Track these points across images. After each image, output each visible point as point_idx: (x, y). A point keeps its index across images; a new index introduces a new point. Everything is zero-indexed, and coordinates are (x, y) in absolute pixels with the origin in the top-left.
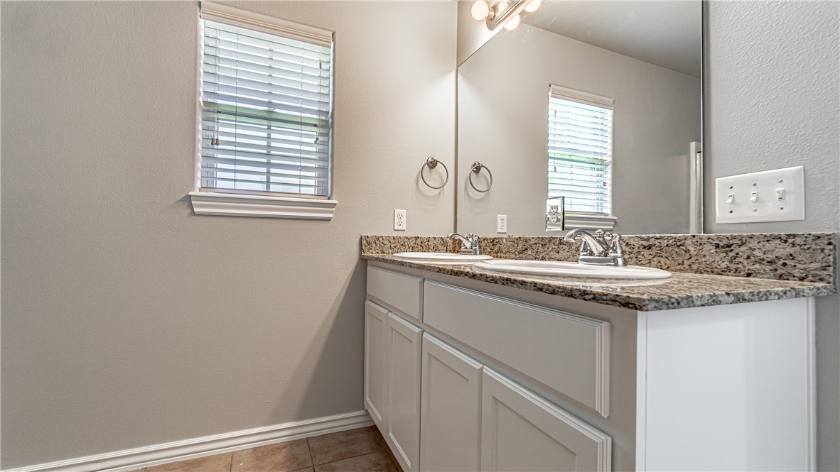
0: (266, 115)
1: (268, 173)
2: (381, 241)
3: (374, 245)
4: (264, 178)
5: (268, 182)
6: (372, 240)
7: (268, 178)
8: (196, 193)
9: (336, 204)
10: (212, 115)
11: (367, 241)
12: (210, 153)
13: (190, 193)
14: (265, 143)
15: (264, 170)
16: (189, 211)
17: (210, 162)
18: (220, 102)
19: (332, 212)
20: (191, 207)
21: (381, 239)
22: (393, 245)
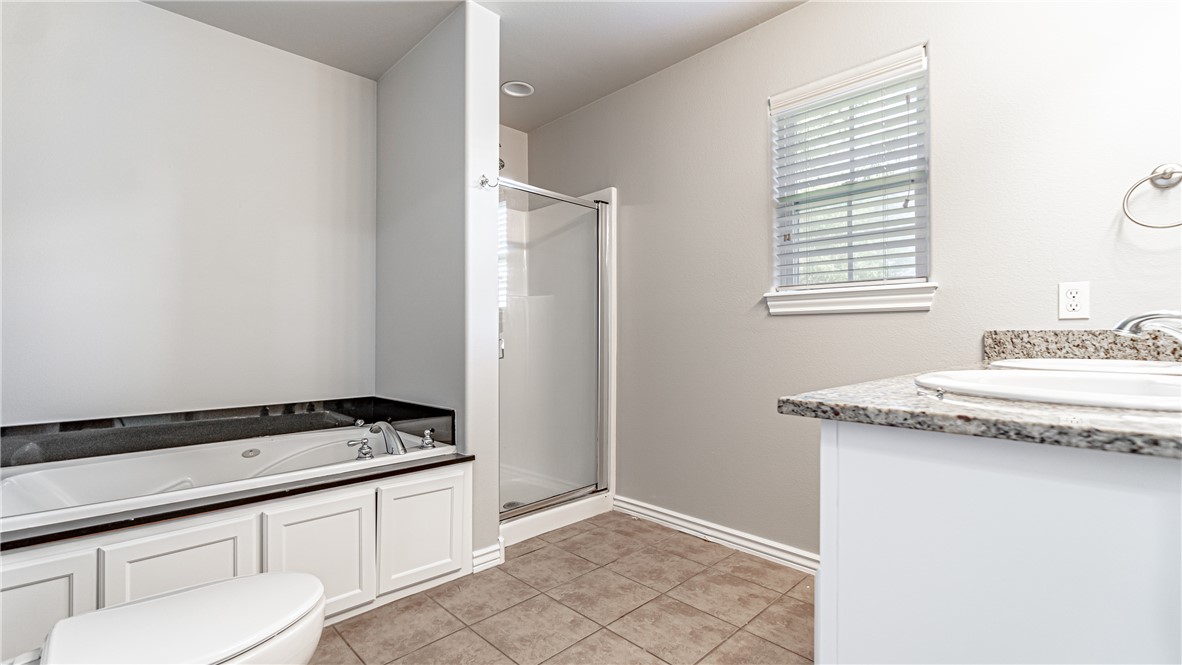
0: (846, 189)
1: (851, 259)
2: (1026, 340)
3: (1010, 346)
4: (845, 266)
5: (851, 270)
6: (1003, 338)
7: (850, 265)
8: (772, 293)
9: (936, 288)
10: (787, 209)
11: (994, 340)
12: (787, 249)
13: (765, 295)
14: (845, 224)
15: (845, 256)
16: (766, 313)
17: (787, 259)
18: (800, 192)
19: (930, 299)
20: (768, 308)
21: (1025, 336)
22: (1053, 347)
